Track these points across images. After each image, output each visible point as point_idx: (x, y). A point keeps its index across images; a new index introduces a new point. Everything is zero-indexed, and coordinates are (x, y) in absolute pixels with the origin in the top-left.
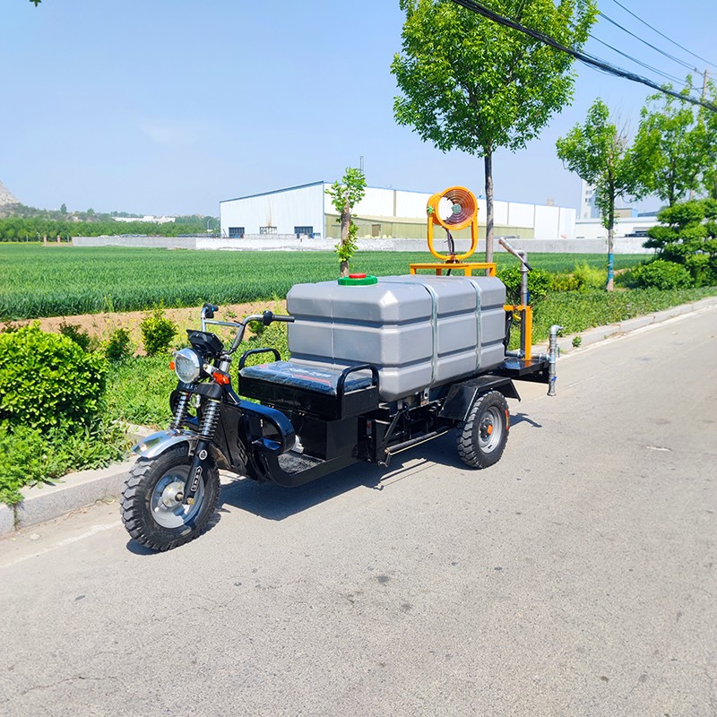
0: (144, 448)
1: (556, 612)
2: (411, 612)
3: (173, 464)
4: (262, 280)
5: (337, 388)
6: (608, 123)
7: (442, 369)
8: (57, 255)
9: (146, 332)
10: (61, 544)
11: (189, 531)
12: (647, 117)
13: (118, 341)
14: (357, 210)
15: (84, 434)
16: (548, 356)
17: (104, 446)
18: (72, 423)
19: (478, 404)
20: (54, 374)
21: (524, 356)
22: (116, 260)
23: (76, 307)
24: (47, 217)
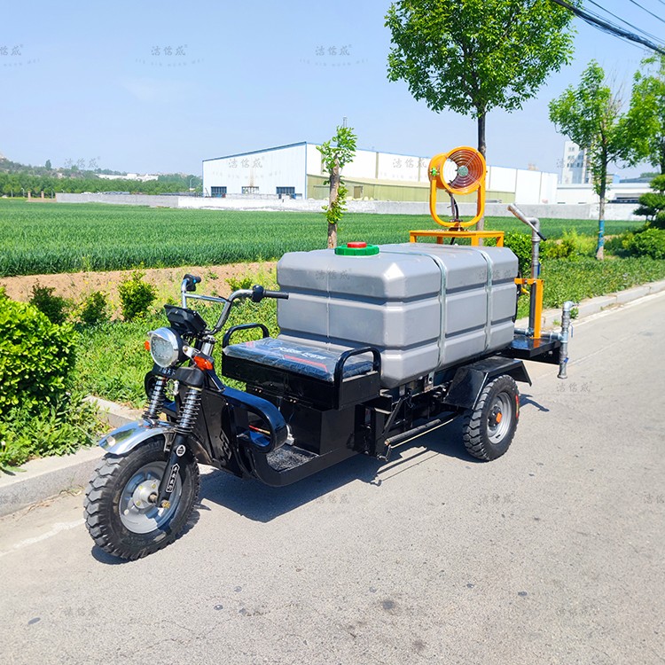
0: (112, 442)
1: (598, 656)
2: (424, 653)
3: (145, 461)
4: (244, 241)
5: (335, 374)
6: (603, 85)
7: (449, 350)
8: (40, 211)
9: (124, 295)
10: (17, 546)
11: (163, 536)
12: (641, 81)
13: (94, 304)
14: (346, 172)
15: (50, 415)
16: (560, 335)
17: (71, 428)
18: (35, 403)
19: (487, 390)
20: (15, 349)
21: (533, 334)
22: (98, 216)
23: (55, 265)
24: (31, 173)
